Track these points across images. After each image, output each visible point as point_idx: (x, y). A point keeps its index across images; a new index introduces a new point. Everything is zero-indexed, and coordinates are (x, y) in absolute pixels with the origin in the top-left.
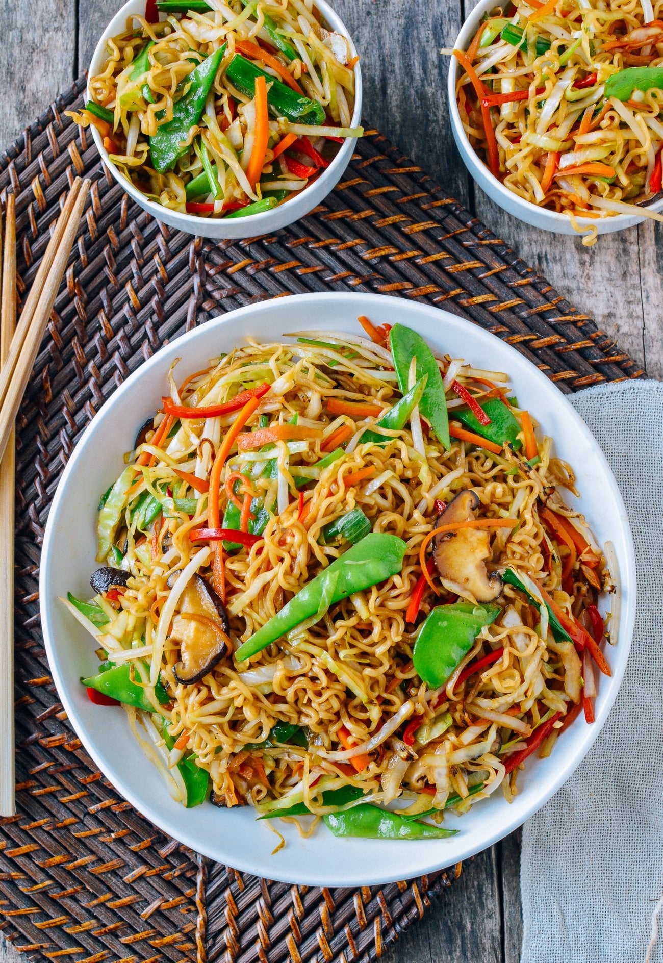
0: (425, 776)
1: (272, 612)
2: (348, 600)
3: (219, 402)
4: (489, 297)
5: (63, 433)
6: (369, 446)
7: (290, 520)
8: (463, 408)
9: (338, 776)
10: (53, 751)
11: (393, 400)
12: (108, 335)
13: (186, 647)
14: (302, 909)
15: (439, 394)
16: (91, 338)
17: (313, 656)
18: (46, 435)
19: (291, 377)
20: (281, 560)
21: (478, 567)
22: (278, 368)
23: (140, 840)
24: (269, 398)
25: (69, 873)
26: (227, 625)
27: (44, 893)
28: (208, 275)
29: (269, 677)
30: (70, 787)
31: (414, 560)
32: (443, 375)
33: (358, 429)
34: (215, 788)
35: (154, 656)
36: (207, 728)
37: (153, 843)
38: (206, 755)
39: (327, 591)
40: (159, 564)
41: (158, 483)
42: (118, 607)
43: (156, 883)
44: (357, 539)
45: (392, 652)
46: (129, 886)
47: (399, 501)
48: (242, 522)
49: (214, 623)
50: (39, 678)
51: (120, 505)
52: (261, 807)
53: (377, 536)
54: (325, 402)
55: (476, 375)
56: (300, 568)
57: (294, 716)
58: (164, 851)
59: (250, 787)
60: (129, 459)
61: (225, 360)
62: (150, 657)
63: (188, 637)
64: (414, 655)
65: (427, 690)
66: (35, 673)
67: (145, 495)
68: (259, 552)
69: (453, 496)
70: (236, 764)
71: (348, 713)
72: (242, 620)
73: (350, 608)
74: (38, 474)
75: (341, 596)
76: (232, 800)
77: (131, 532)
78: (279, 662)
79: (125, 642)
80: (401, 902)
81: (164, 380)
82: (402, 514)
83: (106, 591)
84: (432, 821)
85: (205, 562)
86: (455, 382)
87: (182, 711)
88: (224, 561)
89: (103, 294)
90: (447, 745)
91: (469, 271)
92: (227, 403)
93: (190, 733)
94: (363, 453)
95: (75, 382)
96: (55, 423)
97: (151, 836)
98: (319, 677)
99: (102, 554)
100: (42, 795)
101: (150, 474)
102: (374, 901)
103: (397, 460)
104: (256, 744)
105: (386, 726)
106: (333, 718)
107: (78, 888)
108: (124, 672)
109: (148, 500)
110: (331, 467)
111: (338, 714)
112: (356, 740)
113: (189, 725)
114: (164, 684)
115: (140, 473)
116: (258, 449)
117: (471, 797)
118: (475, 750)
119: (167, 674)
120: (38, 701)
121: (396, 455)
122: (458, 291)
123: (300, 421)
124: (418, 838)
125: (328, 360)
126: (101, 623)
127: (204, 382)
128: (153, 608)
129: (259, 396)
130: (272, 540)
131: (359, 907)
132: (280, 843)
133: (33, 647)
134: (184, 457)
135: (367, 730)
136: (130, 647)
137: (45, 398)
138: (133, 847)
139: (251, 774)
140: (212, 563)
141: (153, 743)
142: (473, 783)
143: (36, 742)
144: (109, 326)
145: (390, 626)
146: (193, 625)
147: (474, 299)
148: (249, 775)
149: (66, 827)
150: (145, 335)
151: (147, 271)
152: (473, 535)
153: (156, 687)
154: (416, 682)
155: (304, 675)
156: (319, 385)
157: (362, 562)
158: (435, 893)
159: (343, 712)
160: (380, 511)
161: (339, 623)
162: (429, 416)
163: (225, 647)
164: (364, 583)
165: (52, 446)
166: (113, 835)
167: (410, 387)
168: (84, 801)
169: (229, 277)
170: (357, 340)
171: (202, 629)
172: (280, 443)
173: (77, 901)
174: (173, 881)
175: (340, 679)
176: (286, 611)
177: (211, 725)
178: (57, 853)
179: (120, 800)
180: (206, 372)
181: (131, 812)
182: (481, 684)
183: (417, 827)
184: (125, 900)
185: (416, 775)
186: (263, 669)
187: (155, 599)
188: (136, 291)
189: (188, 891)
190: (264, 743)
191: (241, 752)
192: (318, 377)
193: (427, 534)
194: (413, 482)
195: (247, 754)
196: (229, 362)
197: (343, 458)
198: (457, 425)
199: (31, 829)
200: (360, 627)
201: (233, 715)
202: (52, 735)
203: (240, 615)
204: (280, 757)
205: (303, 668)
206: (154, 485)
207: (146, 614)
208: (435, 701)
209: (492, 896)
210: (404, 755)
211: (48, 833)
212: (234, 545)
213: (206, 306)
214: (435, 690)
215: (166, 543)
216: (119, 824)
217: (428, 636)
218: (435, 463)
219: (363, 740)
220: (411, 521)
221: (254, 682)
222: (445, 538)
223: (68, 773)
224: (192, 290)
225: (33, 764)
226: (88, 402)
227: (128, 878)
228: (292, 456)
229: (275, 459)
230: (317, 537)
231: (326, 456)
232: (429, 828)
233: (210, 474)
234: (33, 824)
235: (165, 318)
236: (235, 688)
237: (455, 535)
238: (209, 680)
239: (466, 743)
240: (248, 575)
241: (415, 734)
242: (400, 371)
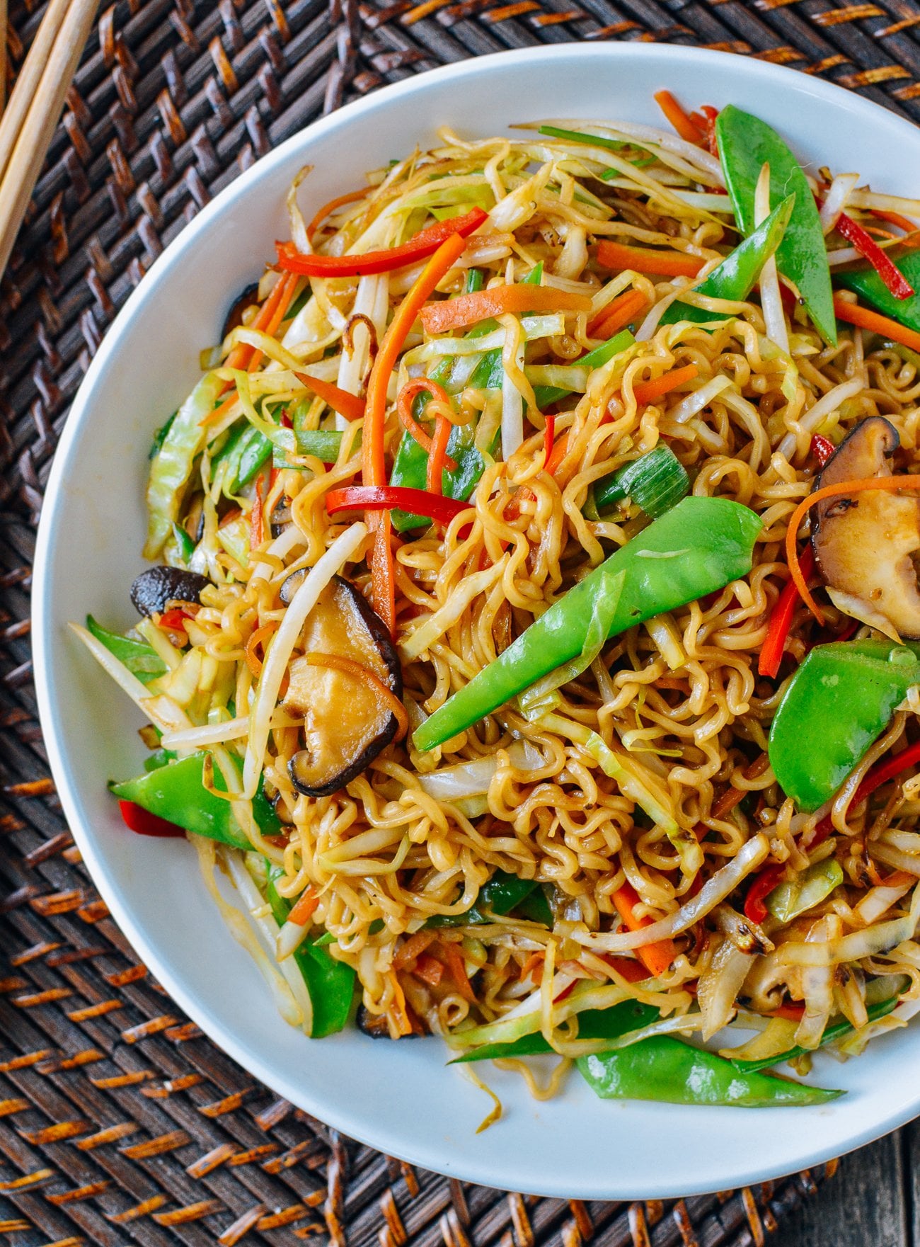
0: (784, 985)
1: (489, 652)
2: (642, 630)
3: (385, 246)
4: (896, 72)
5: (87, 317)
6: (681, 329)
7: (526, 470)
8: (858, 267)
9: (610, 982)
10: (58, 923)
11: (724, 248)
12: (176, 138)
13: (317, 722)
14: (529, 1233)
15: (814, 237)
16: (144, 142)
17: (568, 743)
18: (55, 322)
19: (529, 196)
20: (509, 548)
21: (900, 568)
22: (502, 181)
23: (219, 1095)
24: (485, 238)
25: (84, 1155)
26: (399, 678)
27: (36, 1192)
28: (365, 28)
29: (481, 784)
30: (89, 993)
31: (774, 552)
32: (820, 203)
33: (659, 297)
34: (367, 1001)
35: (251, 738)
36: (355, 884)
37: (244, 1101)
38: (351, 938)
39: (600, 608)
40: (264, 557)
41: (265, 402)
42: (183, 643)
43: (249, 1179)
44: (661, 508)
45: (726, 738)
46: (198, 1184)
47: (740, 439)
48: (430, 472)
49: (372, 673)
50: (33, 781)
51: (191, 447)
52: (455, 1039)
53: (700, 503)
54: (595, 244)
55: (881, 205)
56: (548, 566)
57: (529, 862)
58: (266, 1118)
59: (435, 1000)
60: (208, 360)
61: (397, 170)
62: (243, 740)
63: (320, 701)
64: (772, 744)
65: (794, 814)
66: (26, 772)
67: (241, 426)
68: (464, 533)
69: (843, 432)
70: (409, 956)
71: (636, 857)
72: (427, 669)
73: (644, 647)
74: (38, 395)
75: (629, 620)
76: (400, 1024)
77: (212, 498)
78: (501, 753)
79: (196, 711)
80: (721, 1223)
81: (279, 209)
82: (747, 461)
83: (161, 612)
84: (789, 1071)
85: (356, 553)
86: (843, 218)
87: (306, 850)
88: (393, 553)
89: (167, 62)
90: (831, 923)
91: (857, 22)
92: (402, 247)
93: (320, 893)
94: (671, 342)
95: (111, 225)
96: (72, 299)
97: (240, 1088)
98: (582, 784)
99: (155, 544)
100: (34, 1006)
101: (251, 384)
102: (669, 1221)
103: (738, 357)
104: (450, 917)
105: (711, 883)
106: (607, 866)
107: (101, 1184)
108: (193, 768)
109: (246, 437)
110: (609, 366)
111: (615, 860)
112: (650, 912)
113: (318, 877)
114: (271, 794)
115: (231, 386)
116: (462, 332)
117: (871, 1025)
118: (887, 933)
119: (277, 775)
120: (31, 826)
121: (736, 346)
122: (837, 59)
123: (545, 281)
124: (762, 1103)
125: (598, 169)
126: (150, 675)
127: (356, 213)
128: (252, 644)
129: (465, 233)
130: (491, 509)
131: (641, 1232)
132: (491, 1110)
133: (22, 722)
134: (316, 353)
135: (672, 894)
136: (205, 721)
137: (54, 255)
138: (208, 1108)
139: (438, 975)
140: (369, 556)
141: (246, 911)
142: (875, 997)
143: (25, 905)
144: (177, 120)
145: (725, 684)
146: (330, 678)
147: (868, 75)
148: (433, 976)
149: (80, 1069)
150: (246, 137)
151: (250, 19)
152: (888, 505)
153: (254, 800)
154: (771, 796)
155: (549, 780)
156: (583, 213)
157: (671, 554)
158: (786, 1206)
159: (626, 855)
160: (705, 456)
161: (623, 676)
162: (796, 277)
163: (394, 722)
164: (675, 597)
165: (65, 344)
166: (169, 1086)
167: (758, 220)
168: (115, 1018)
169: (404, 31)
170: (654, 137)
171: (348, 685)
172: (509, 320)
173: (98, 1209)
174: (284, 1176)
175: (623, 789)
176: (517, 651)
177: (361, 877)
178: (62, 1117)
179: (182, 1018)
180: (360, 197)
181: (201, 1041)
182: (900, 803)
183: (764, 1083)
184: (191, 1210)
185: (766, 983)
186: (468, 768)
187: (255, 626)
188: (230, 56)
189: (311, 1196)
190: (466, 915)
191: (419, 931)
192: (578, 198)
193: (799, 500)
194: (767, 403)
195: (432, 936)
196: (404, 176)
197: (632, 349)
198: (848, 297)
199: (11, 1071)
200: (663, 686)
201: (407, 858)
202: (56, 891)
203: (425, 658)
204: (496, 942)
205: (548, 766)
206: (258, 407)
207: (237, 655)
208: (809, 836)
209: (893, 1211)
210: (745, 942)
211: (46, 1079)
212: (415, 519)
213: (360, 83)
214: (811, 813)
215: (278, 519)
216: (181, 1065)
217: (801, 704)
218: (810, 369)
219: (663, 913)
220: (768, 474)
221: (451, 793)
222: (836, 511)
223: (85, 964)
224: (333, 55)
225: (19, 945)
226: (135, 262)
227: (197, 1167)
228: (530, 344)
229: (497, 352)
230: (582, 503)
231: (599, 347)
232: (785, 1085)
233: (366, 384)
234: (18, 1061)
235: (282, 105)
236: (412, 805)
237: (855, 505)
238: (360, 787)
239: (869, 919)
240: (440, 579)
241: (768, 901)
242: (737, 192)
